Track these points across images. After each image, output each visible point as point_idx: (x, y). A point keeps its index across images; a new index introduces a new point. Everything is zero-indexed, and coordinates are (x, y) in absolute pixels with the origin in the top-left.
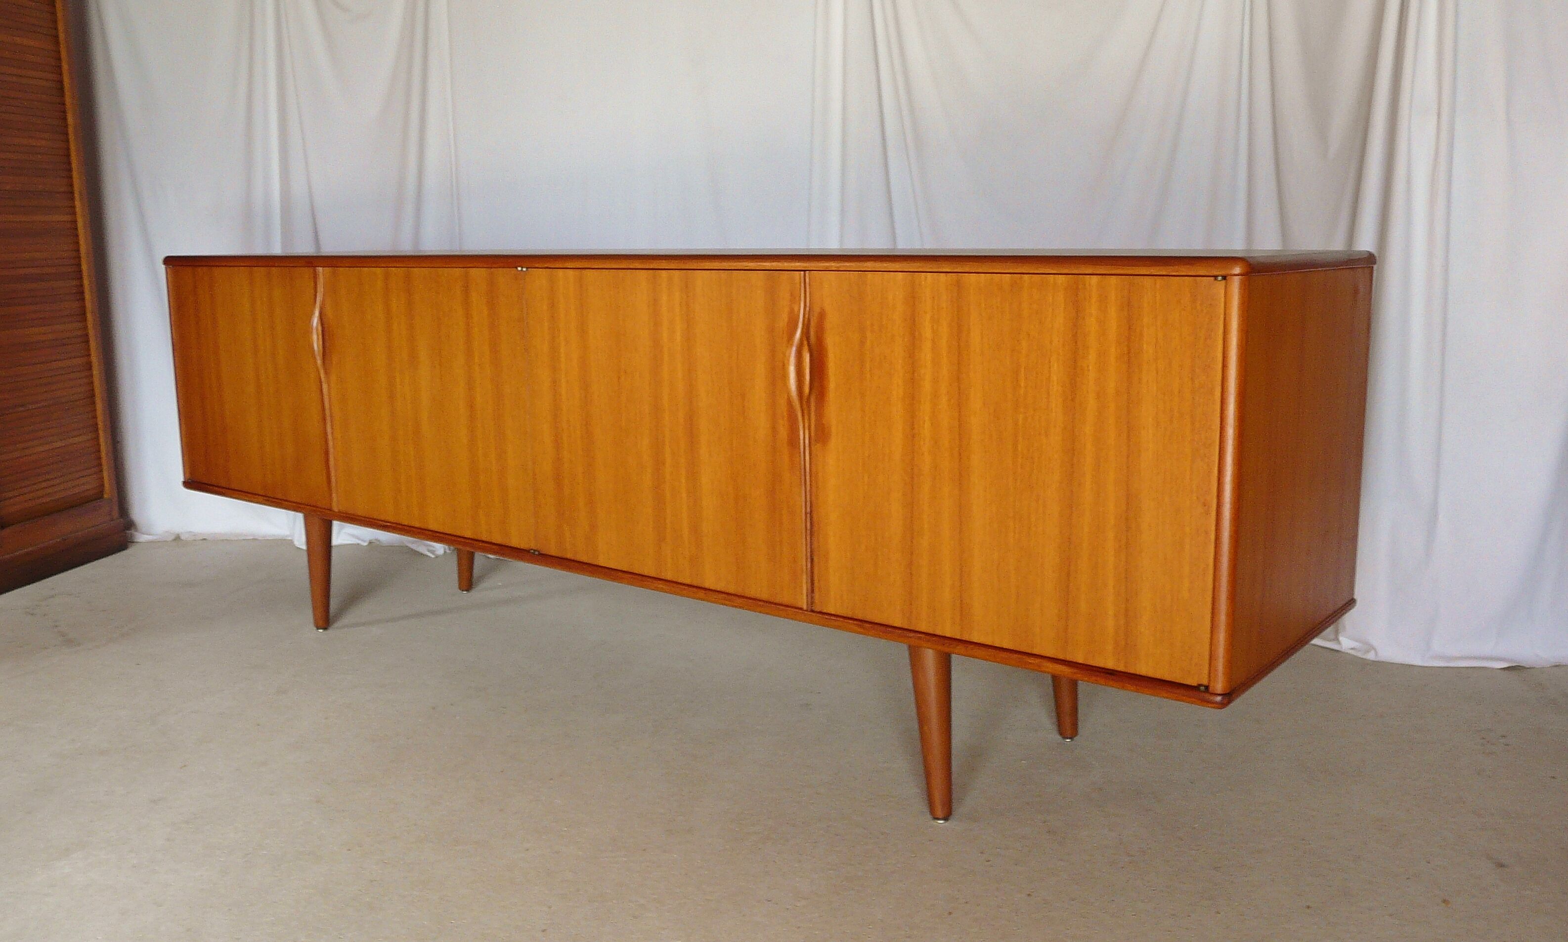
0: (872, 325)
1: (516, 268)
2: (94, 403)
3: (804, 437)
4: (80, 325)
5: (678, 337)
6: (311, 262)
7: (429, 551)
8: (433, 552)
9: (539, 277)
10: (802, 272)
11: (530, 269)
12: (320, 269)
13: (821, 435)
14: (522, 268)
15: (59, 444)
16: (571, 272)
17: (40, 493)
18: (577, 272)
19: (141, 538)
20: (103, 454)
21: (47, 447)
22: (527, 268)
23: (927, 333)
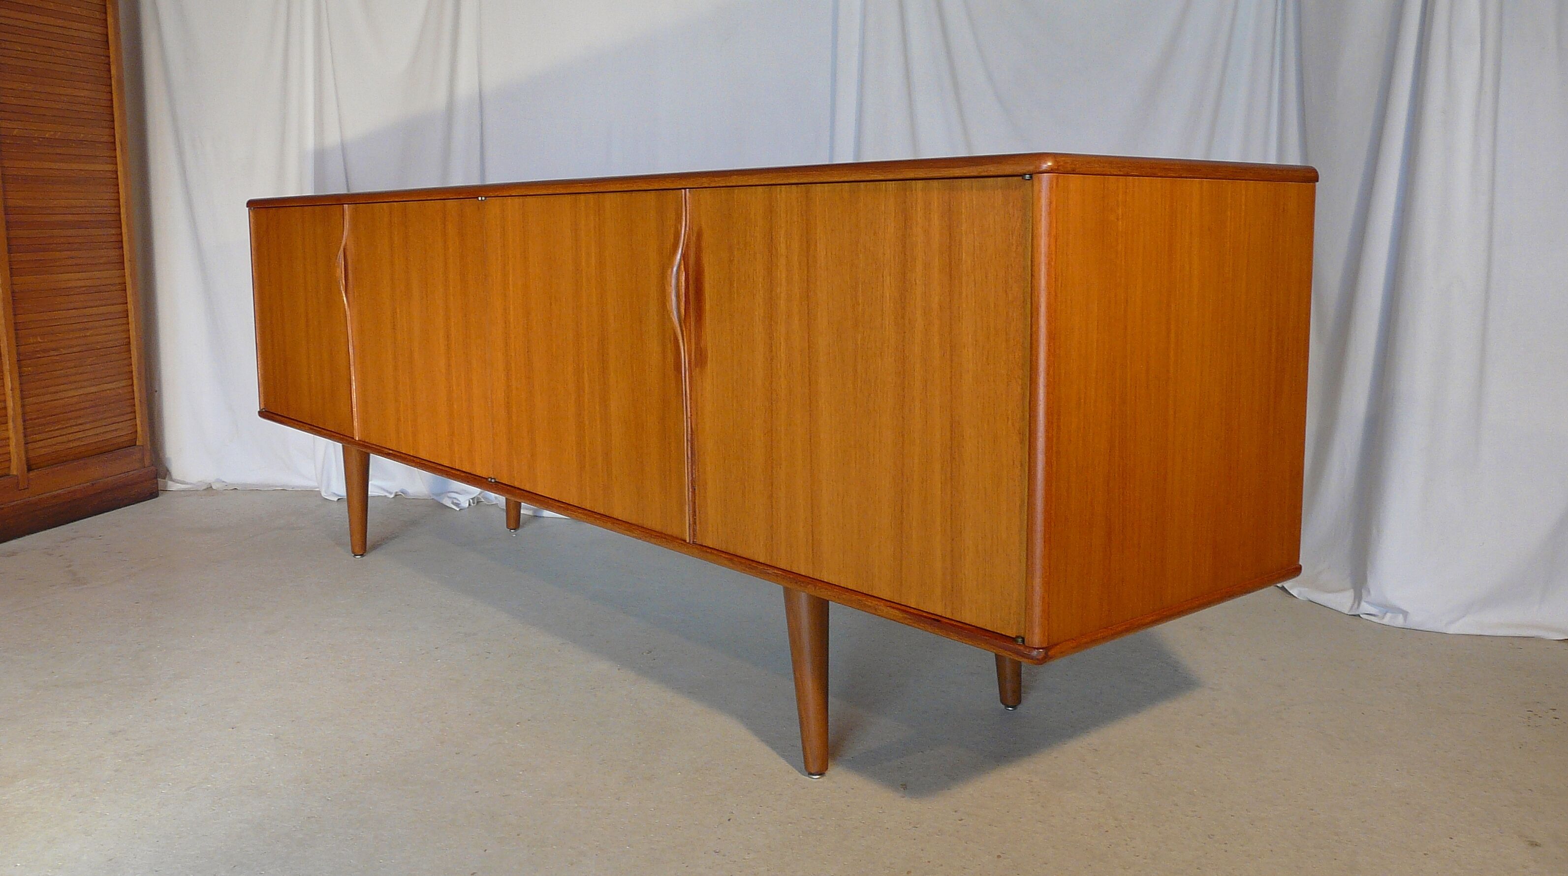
0: (738, 243)
1: (477, 198)
2: (129, 351)
3: (685, 362)
4: (118, 273)
5: (593, 261)
6: (338, 200)
7: (453, 503)
8: (457, 505)
9: (494, 206)
10: (683, 191)
11: (487, 198)
12: (346, 206)
13: (700, 359)
14: (482, 197)
15: (93, 389)
16: (516, 199)
17: (71, 437)
18: (521, 199)
19: (173, 486)
20: (137, 401)
21: (81, 392)
22: (486, 197)
23: (782, 249)
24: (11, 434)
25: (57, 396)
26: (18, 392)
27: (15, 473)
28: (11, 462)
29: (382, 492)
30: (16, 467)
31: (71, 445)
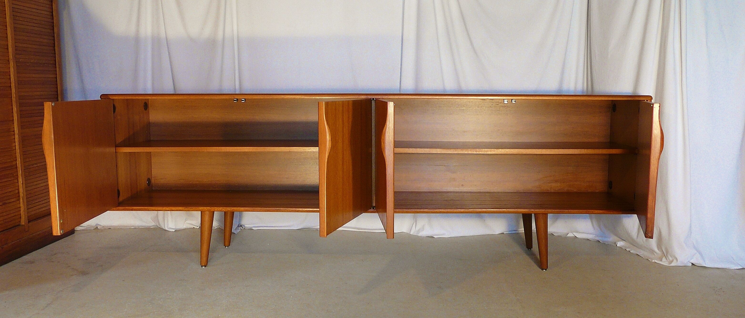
24: (22, 205)
25: (38, 186)
26: (24, 185)
27: (23, 224)
28: (21, 219)
29: (192, 226)
30: (23, 221)
31: (42, 210)
